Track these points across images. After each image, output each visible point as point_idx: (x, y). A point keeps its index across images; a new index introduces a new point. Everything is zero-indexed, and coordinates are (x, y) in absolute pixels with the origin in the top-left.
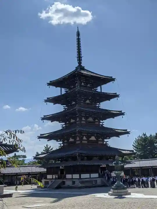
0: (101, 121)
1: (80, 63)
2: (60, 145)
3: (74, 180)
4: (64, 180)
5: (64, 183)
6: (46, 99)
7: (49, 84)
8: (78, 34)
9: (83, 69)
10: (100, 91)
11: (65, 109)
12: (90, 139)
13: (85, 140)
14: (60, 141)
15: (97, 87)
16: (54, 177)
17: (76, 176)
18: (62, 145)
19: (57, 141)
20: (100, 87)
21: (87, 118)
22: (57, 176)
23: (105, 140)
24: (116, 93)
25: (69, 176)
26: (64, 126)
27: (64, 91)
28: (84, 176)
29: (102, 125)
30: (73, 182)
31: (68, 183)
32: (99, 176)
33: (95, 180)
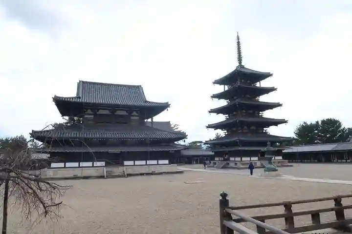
0: (261, 113)
1: (240, 63)
2: (224, 133)
3: (236, 162)
4: (228, 162)
5: (228, 164)
6: (212, 95)
7: (214, 83)
8: (238, 38)
9: (243, 67)
10: (259, 86)
11: (228, 103)
12: (251, 128)
13: (245, 129)
15: (256, 82)
16: (220, 160)
17: (238, 159)
18: (227, 133)
19: (222, 130)
21: (247, 110)
22: (222, 159)
23: (265, 129)
24: (274, 87)
25: (232, 159)
26: (227, 117)
27: (227, 88)
28: (244, 159)
29: (262, 116)
30: (236, 164)
31: (232, 165)
32: (259, 160)
33: (254, 163)
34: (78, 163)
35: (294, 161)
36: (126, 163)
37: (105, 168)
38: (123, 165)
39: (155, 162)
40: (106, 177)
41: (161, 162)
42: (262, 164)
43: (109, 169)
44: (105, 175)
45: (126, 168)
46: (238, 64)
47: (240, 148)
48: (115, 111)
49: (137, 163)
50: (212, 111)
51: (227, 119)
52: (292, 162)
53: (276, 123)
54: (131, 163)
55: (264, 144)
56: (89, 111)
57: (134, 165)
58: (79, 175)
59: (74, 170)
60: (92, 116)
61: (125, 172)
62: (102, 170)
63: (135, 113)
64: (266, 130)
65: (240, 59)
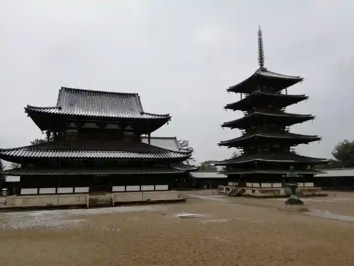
0: (287, 127)
1: (262, 65)
2: (240, 152)
3: (254, 189)
4: (244, 188)
5: (244, 191)
6: (226, 106)
7: (229, 90)
8: (260, 34)
9: (264, 70)
10: (285, 94)
11: (246, 115)
14: (241, 148)
15: (281, 89)
16: (235, 185)
17: (257, 185)
18: (243, 152)
19: (238, 148)
20: (285, 89)
22: (237, 184)
23: (291, 147)
24: (304, 95)
25: (249, 184)
26: (244, 133)
27: (244, 96)
28: (263, 185)
29: (288, 131)
30: (254, 191)
31: (248, 192)
33: (277, 190)
35: (330, 188)
36: (115, 188)
37: (88, 195)
38: (110, 191)
39: (151, 187)
40: (88, 206)
41: (158, 187)
43: (93, 197)
44: (88, 204)
45: (114, 195)
46: (259, 67)
47: (258, 172)
48: (105, 125)
49: (129, 188)
50: (226, 125)
51: (243, 134)
52: (328, 189)
53: (306, 140)
54: (122, 188)
55: (286, 166)
56: (73, 125)
57: (125, 191)
58: (55, 204)
59: (49, 197)
60: (76, 131)
61: (113, 200)
62: (85, 197)
63: (128, 127)
64: (292, 149)
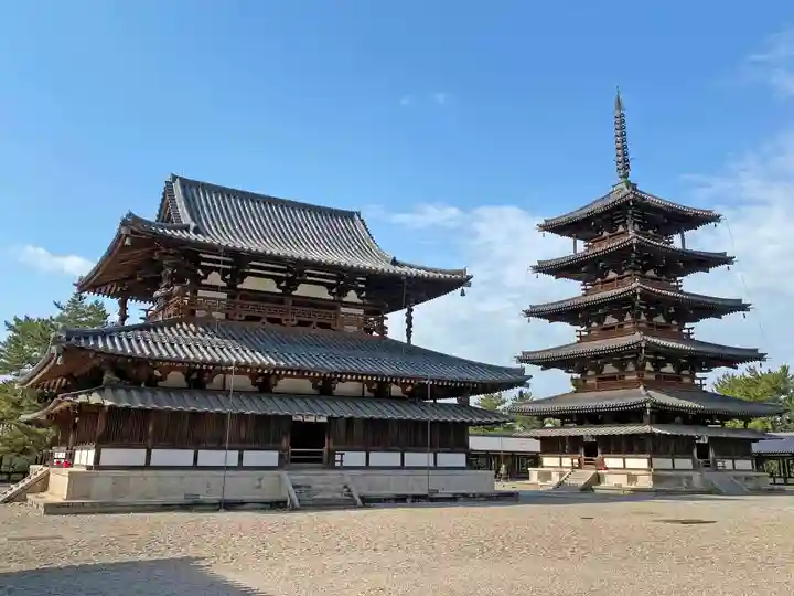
3: (633, 473)
6: (537, 264)
8: (619, 105)
10: (680, 247)
12: (663, 370)
13: (649, 372)
15: (671, 235)
17: (638, 462)
20: (679, 235)
21: (650, 315)
24: (725, 254)
25: (612, 462)
26: (583, 334)
27: (581, 246)
29: (689, 334)
31: (612, 481)
32: (696, 467)
33: (685, 477)
34: (192, 452)
37: (284, 474)
38: (332, 465)
40: (297, 504)
42: (704, 482)
44: (295, 497)
48: (293, 283)
51: (581, 337)
57: (367, 467)
60: (223, 297)
62: (275, 479)
63: (352, 296)
64: (701, 379)
65: (625, 165)
